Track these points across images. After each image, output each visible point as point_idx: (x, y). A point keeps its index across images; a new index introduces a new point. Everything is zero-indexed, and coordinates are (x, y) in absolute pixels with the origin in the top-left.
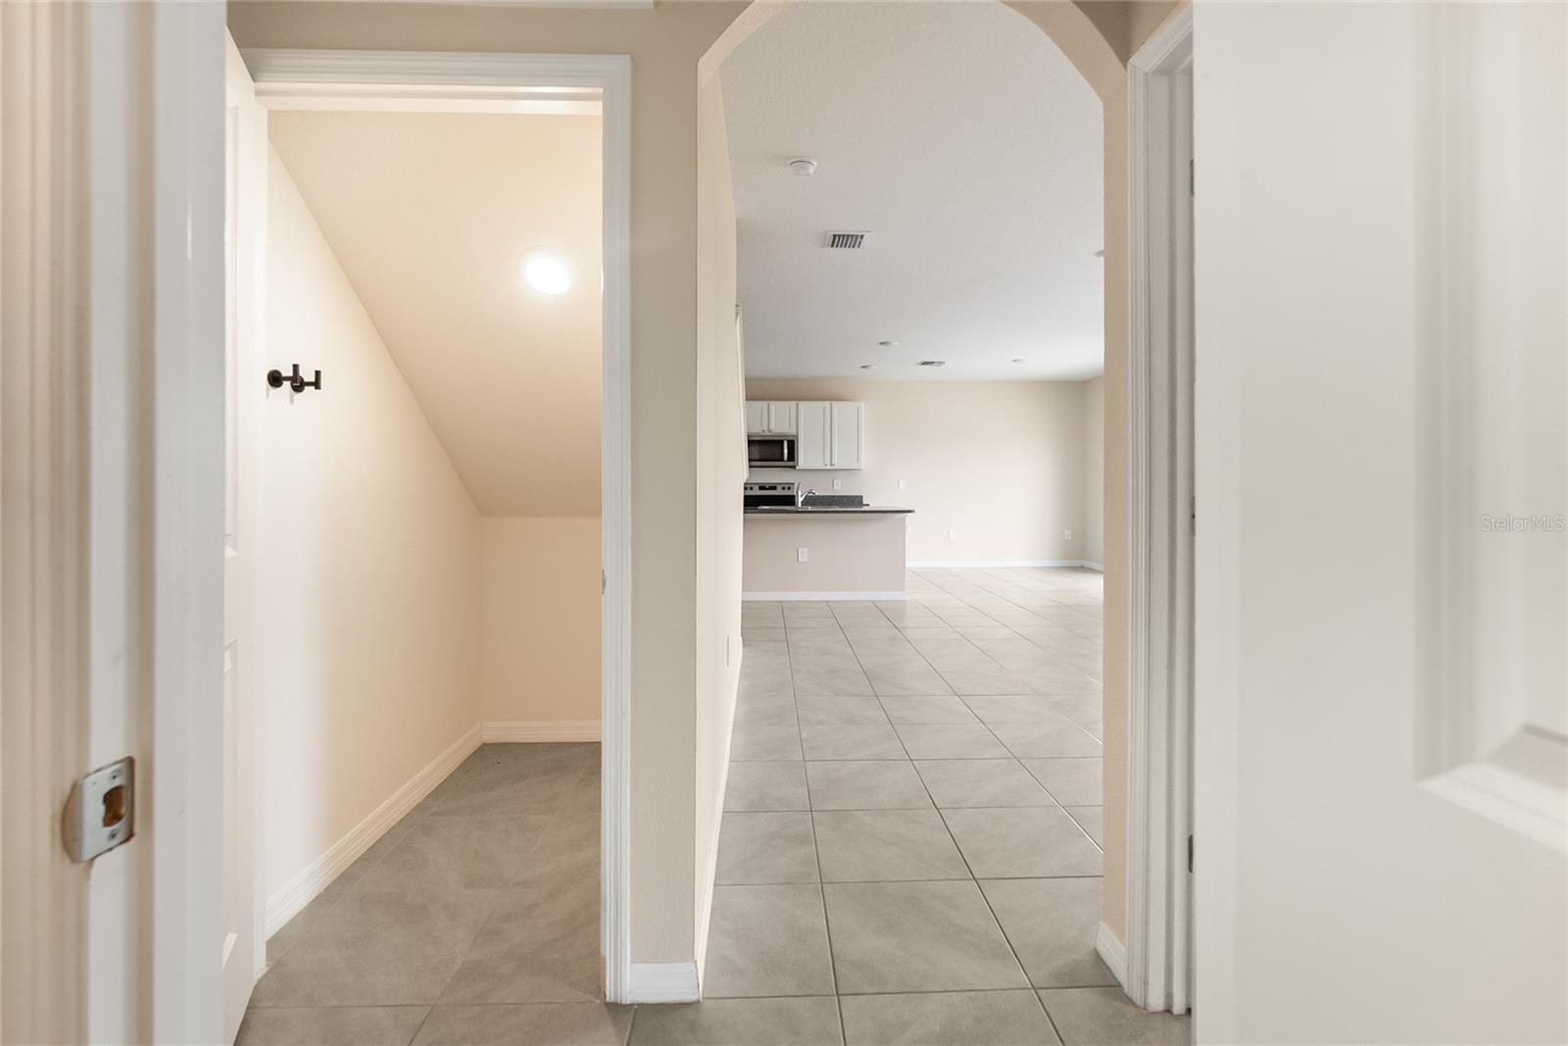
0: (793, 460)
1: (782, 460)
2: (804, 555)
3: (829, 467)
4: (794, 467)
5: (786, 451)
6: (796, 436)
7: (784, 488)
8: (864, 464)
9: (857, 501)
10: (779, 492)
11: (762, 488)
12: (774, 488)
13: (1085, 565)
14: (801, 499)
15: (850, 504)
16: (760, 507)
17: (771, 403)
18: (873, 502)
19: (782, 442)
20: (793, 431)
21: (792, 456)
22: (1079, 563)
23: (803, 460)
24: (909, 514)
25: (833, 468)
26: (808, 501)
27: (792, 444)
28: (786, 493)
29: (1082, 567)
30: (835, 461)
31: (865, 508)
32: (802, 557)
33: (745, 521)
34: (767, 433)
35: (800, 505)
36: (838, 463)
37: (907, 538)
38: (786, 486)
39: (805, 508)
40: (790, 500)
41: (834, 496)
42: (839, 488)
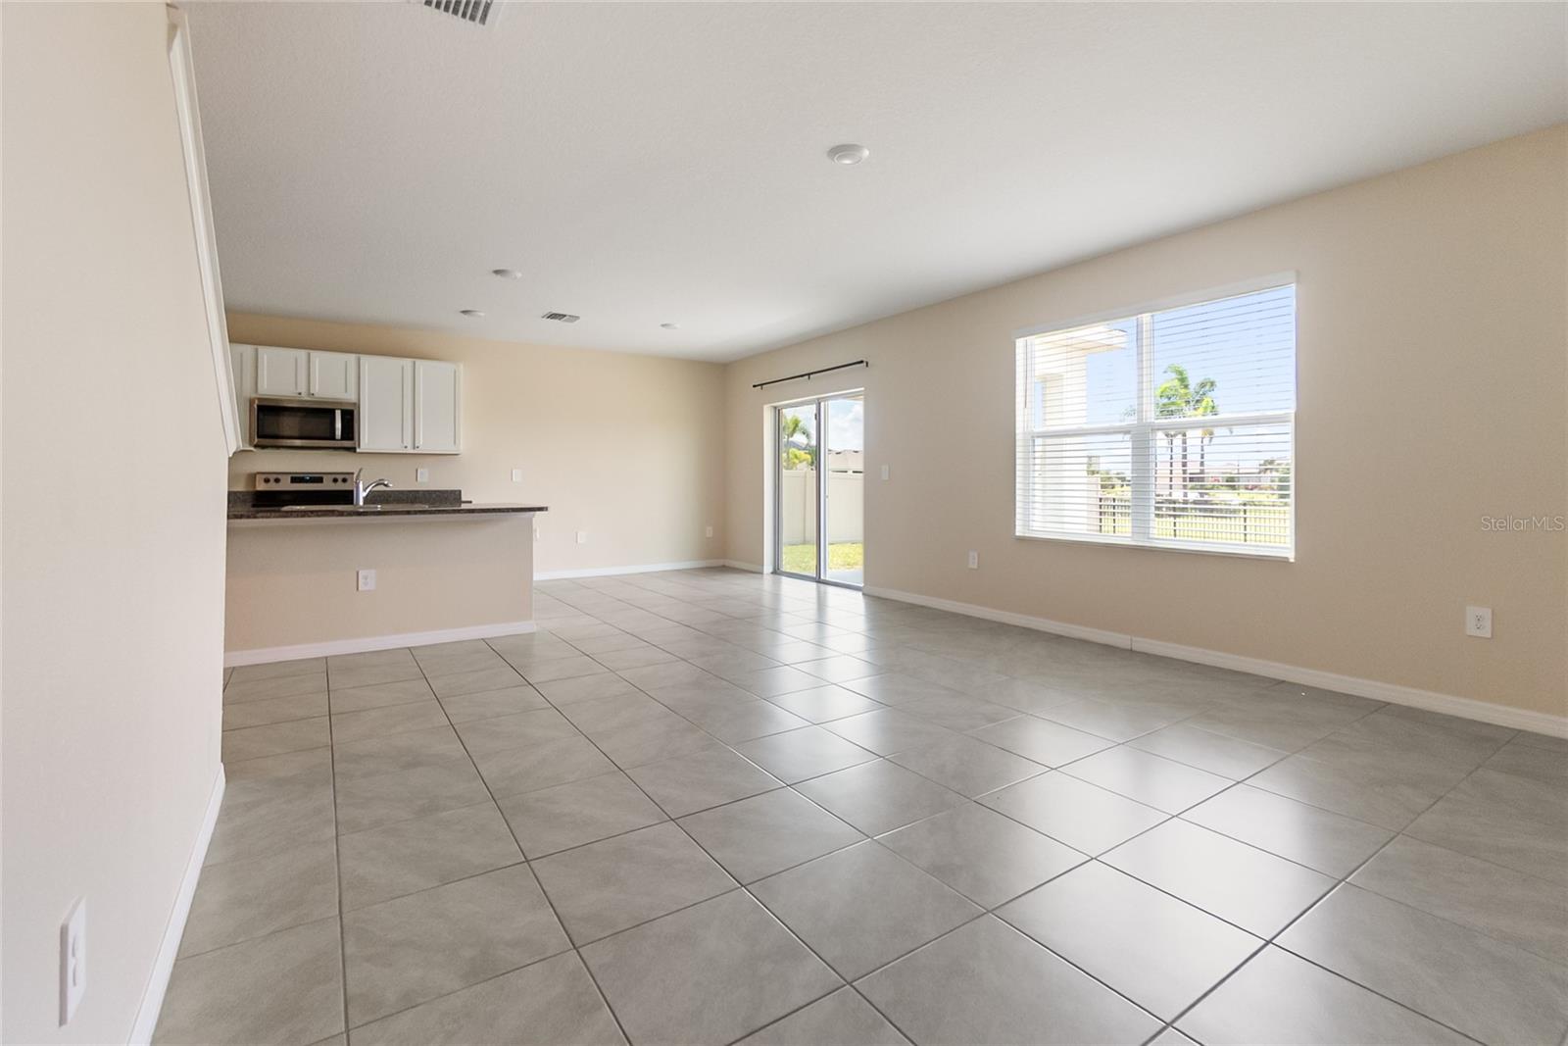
0: (352, 439)
1: (333, 437)
2: (369, 580)
3: (410, 450)
4: (353, 449)
5: (338, 425)
6: (357, 405)
7: (335, 480)
8: (462, 447)
9: (454, 497)
10: (327, 485)
11: (294, 480)
12: (320, 480)
13: (727, 564)
14: (363, 494)
15: (444, 503)
16: (286, 508)
17: (314, 354)
18: (476, 496)
19: (331, 412)
20: (350, 396)
21: (349, 431)
22: (721, 562)
23: (369, 437)
24: (538, 513)
25: (415, 452)
26: (371, 498)
27: (350, 417)
28: (340, 486)
29: (724, 566)
30: (420, 441)
31: (464, 506)
32: (366, 584)
33: (229, 530)
34: (305, 397)
35: (361, 503)
36: (424, 447)
37: (535, 544)
38: (340, 477)
39: (371, 508)
40: (347, 497)
41: (418, 492)
42: (427, 480)
